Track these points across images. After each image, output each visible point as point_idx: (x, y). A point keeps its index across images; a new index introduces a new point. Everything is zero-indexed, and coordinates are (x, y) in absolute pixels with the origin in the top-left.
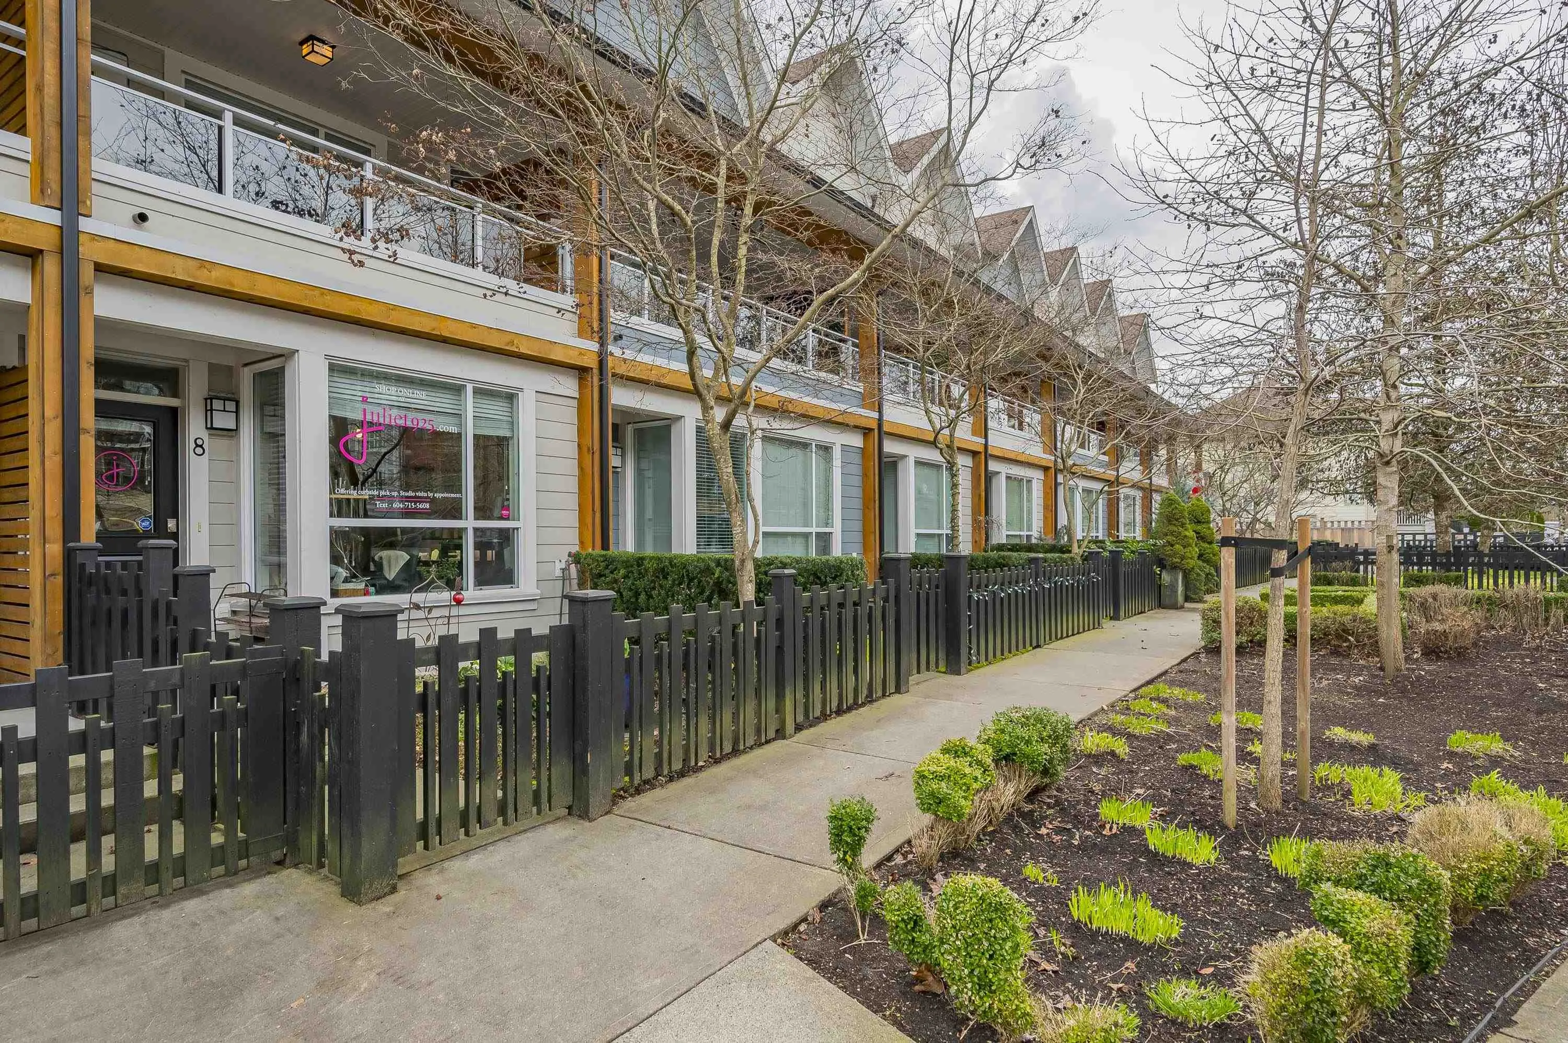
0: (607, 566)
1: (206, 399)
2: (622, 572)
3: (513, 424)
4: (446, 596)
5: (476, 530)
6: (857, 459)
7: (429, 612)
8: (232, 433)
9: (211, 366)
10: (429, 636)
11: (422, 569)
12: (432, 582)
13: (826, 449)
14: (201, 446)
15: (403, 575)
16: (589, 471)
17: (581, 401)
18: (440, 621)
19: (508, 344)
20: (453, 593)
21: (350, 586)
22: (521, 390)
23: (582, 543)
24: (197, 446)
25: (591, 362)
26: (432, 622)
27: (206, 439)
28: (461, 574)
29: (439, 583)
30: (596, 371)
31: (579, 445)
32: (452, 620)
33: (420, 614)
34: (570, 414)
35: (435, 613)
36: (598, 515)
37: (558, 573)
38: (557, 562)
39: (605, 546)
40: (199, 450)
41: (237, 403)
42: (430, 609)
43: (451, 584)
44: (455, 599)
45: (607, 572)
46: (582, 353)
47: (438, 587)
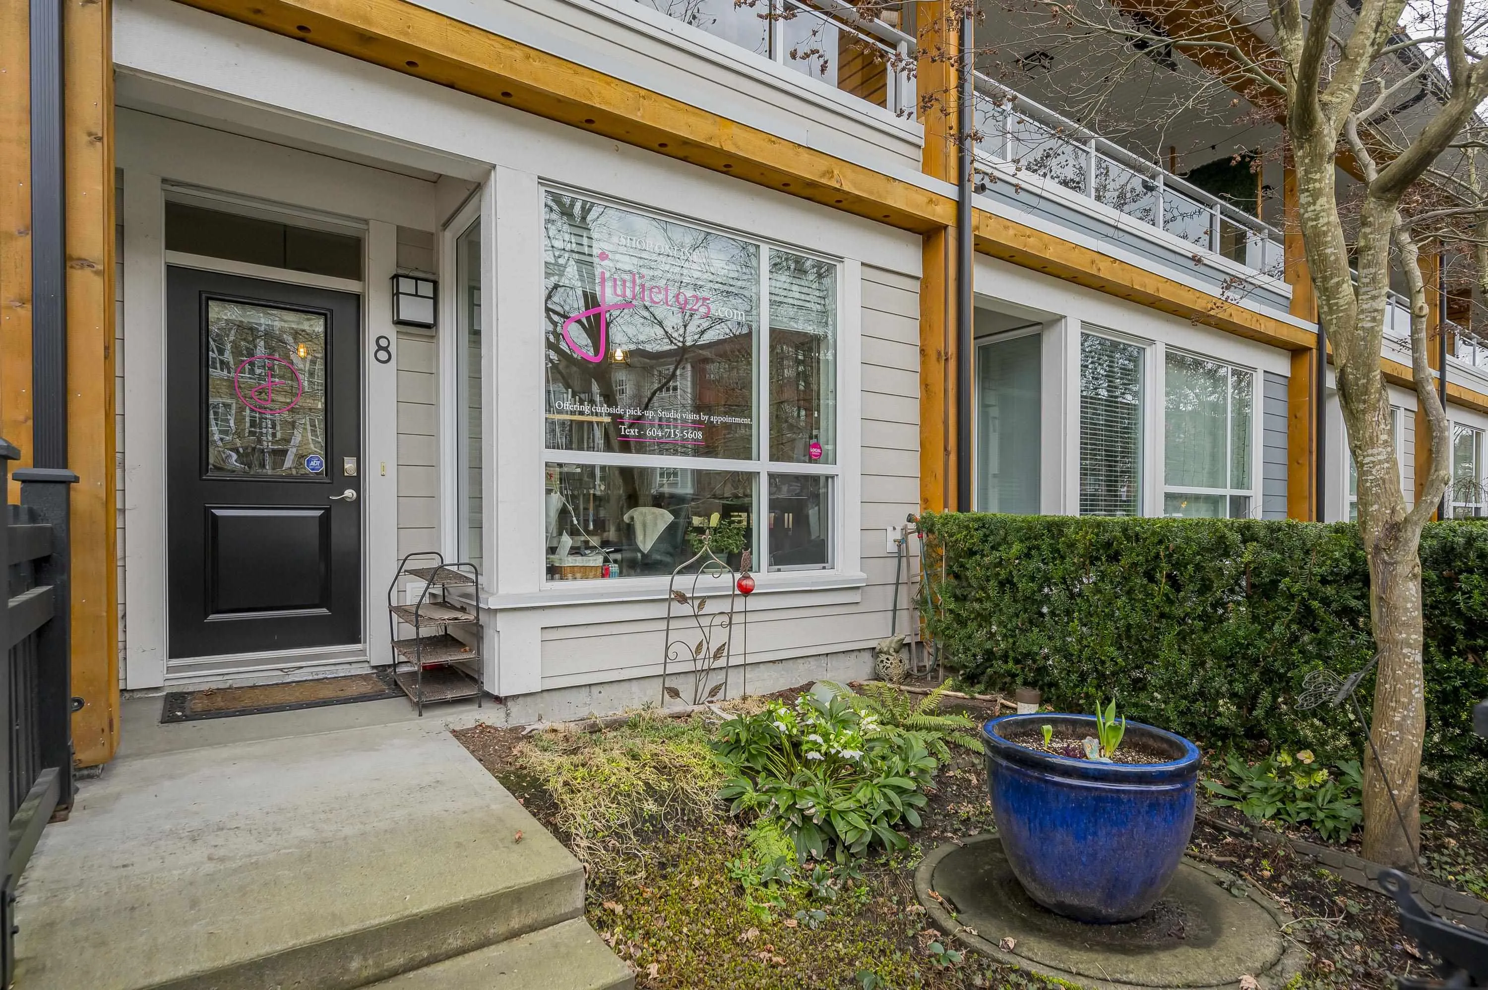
0: (985, 537)
1: (393, 278)
2: (1017, 548)
3: (825, 315)
4: (726, 580)
5: (772, 476)
6: (1280, 392)
7: (701, 606)
8: (429, 328)
9: (399, 229)
10: (701, 644)
11: (693, 536)
12: (705, 558)
13: (1242, 374)
14: (386, 349)
15: (664, 546)
16: (939, 388)
17: (925, 283)
18: (718, 620)
19: (823, 175)
20: (738, 576)
21: (578, 561)
22: (840, 259)
23: (925, 501)
24: (380, 348)
25: (944, 214)
26: (705, 622)
27: (393, 337)
28: (748, 546)
29: (716, 559)
30: (952, 232)
31: (922, 351)
32: (736, 619)
33: (686, 609)
34: (910, 304)
35: (711, 607)
36: (953, 458)
37: (892, 547)
38: (890, 529)
39: (963, 504)
40: (383, 355)
41: (435, 284)
42: (703, 600)
43: (734, 562)
44: (740, 586)
45: (987, 547)
46: (933, 198)
47: (714, 566)
